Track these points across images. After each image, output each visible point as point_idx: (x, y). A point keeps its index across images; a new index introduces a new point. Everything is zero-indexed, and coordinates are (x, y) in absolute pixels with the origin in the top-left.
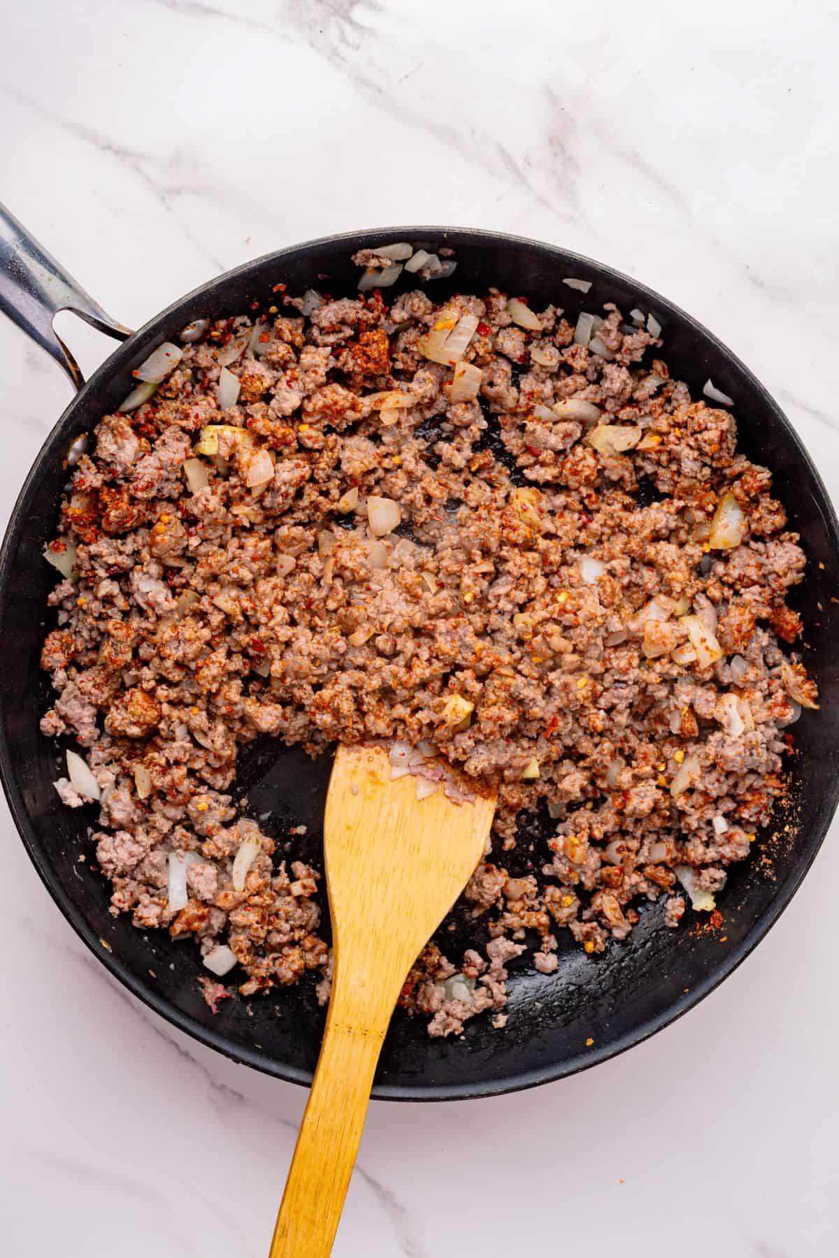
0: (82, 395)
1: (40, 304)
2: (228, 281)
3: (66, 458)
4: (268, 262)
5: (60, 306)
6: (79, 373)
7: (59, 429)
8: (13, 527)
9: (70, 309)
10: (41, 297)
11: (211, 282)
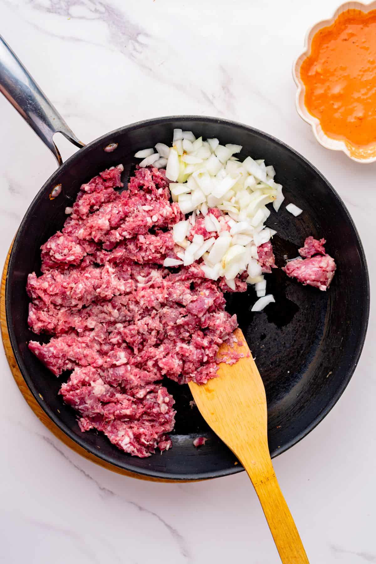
0: (61, 168)
1: (49, 129)
2: (127, 129)
3: (51, 193)
4: (145, 123)
5: (57, 130)
6: (61, 159)
7: (50, 181)
8: (26, 219)
9: (61, 132)
10: (49, 125)
11: (120, 128)
